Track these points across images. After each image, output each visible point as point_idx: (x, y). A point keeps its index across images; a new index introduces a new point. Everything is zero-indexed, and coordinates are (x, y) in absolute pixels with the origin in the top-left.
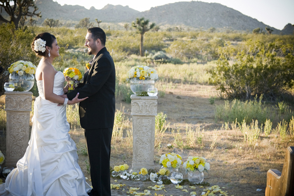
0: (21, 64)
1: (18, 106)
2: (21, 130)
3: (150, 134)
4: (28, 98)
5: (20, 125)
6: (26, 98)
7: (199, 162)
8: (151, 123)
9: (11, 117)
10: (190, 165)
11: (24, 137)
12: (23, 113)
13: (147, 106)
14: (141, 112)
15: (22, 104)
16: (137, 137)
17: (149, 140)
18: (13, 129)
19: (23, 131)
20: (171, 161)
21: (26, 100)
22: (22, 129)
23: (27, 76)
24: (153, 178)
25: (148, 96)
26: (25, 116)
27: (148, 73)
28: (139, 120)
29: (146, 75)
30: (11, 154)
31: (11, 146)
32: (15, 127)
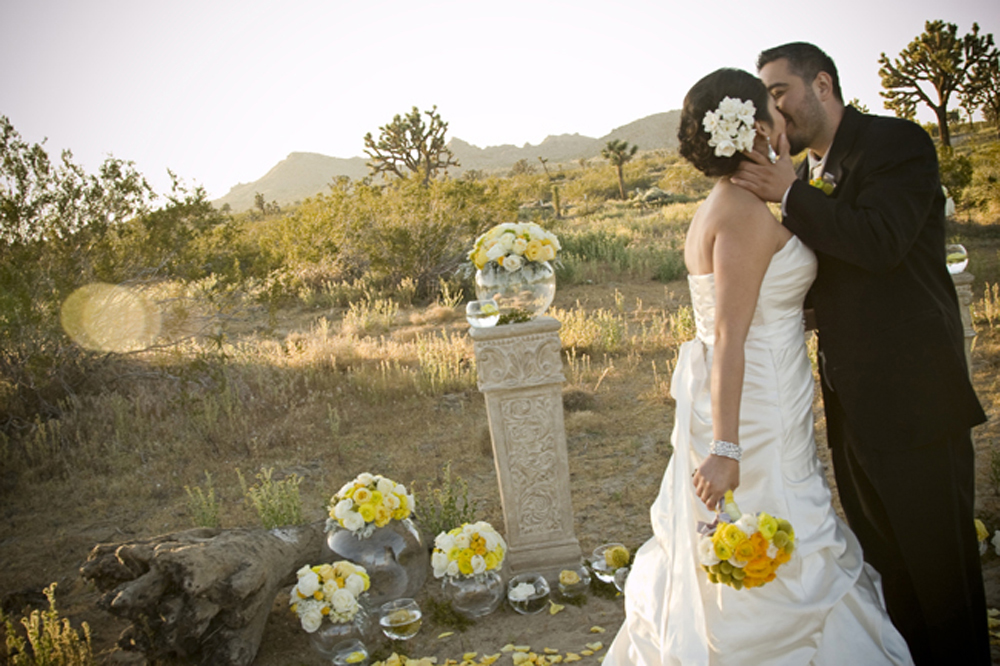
0: (509, 235)
1: (521, 370)
2: (540, 446)
4: (549, 342)
5: (536, 430)
6: (540, 341)
9: (503, 409)
11: (553, 466)
12: (541, 392)
15: (532, 361)
18: (514, 447)
19: (549, 448)
21: (542, 346)
22: (543, 443)
23: (534, 270)
26: (548, 400)
30: (521, 526)
31: (517, 500)
32: (521, 440)
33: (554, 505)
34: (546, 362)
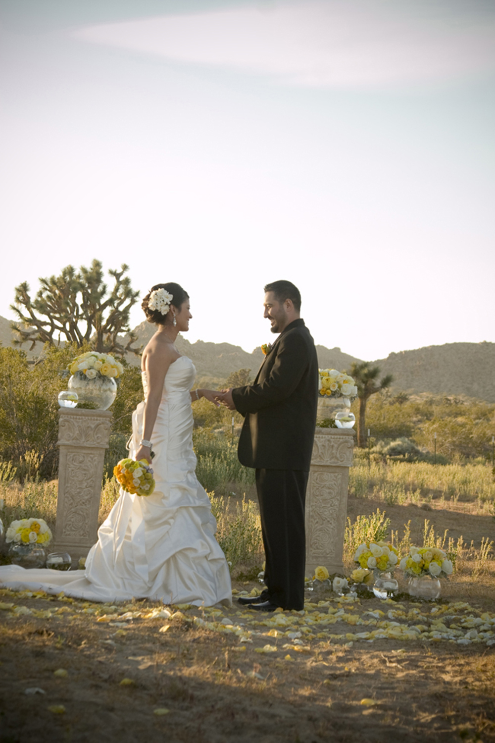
0: (93, 358)
1: (83, 437)
2: (86, 484)
3: (337, 503)
4: (103, 423)
5: (85, 474)
6: (98, 422)
7: (431, 556)
8: (339, 481)
9: (68, 457)
10: (414, 563)
11: (91, 498)
12: (92, 452)
13: (333, 446)
14: (321, 458)
15: (91, 432)
16: (311, 509)
17: (335, 515)
18: (70, 482)
19: (90, 486)
20: (377, 556)
21: (98, 425)
22: (88, 483)
23: (104, 381)
24: (338, 587)
25: (336, 427)
26: (96, 458)
27: (338, 382)
28: (316, 474)
29: (334, 386)
30: (64, 531)
31: (65, 514)
32: (75, 478)
33: (87, 522)
34: (99, 435)
